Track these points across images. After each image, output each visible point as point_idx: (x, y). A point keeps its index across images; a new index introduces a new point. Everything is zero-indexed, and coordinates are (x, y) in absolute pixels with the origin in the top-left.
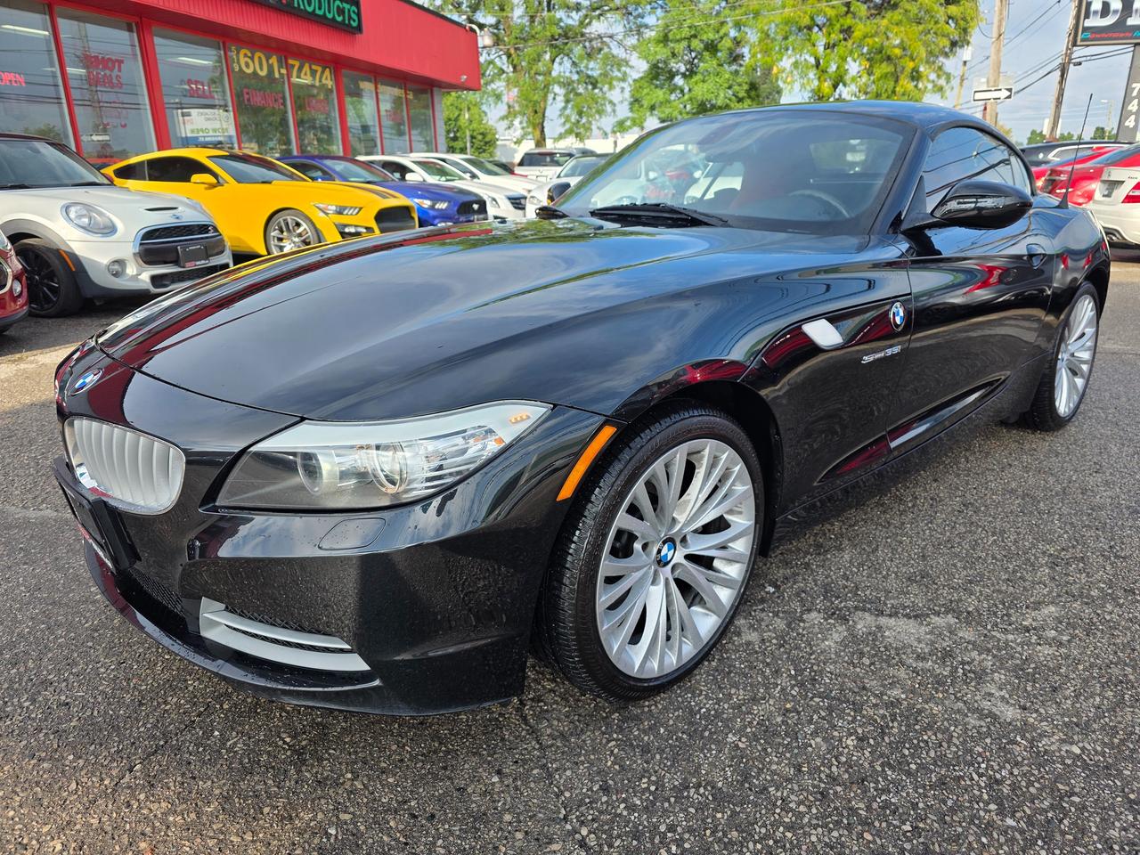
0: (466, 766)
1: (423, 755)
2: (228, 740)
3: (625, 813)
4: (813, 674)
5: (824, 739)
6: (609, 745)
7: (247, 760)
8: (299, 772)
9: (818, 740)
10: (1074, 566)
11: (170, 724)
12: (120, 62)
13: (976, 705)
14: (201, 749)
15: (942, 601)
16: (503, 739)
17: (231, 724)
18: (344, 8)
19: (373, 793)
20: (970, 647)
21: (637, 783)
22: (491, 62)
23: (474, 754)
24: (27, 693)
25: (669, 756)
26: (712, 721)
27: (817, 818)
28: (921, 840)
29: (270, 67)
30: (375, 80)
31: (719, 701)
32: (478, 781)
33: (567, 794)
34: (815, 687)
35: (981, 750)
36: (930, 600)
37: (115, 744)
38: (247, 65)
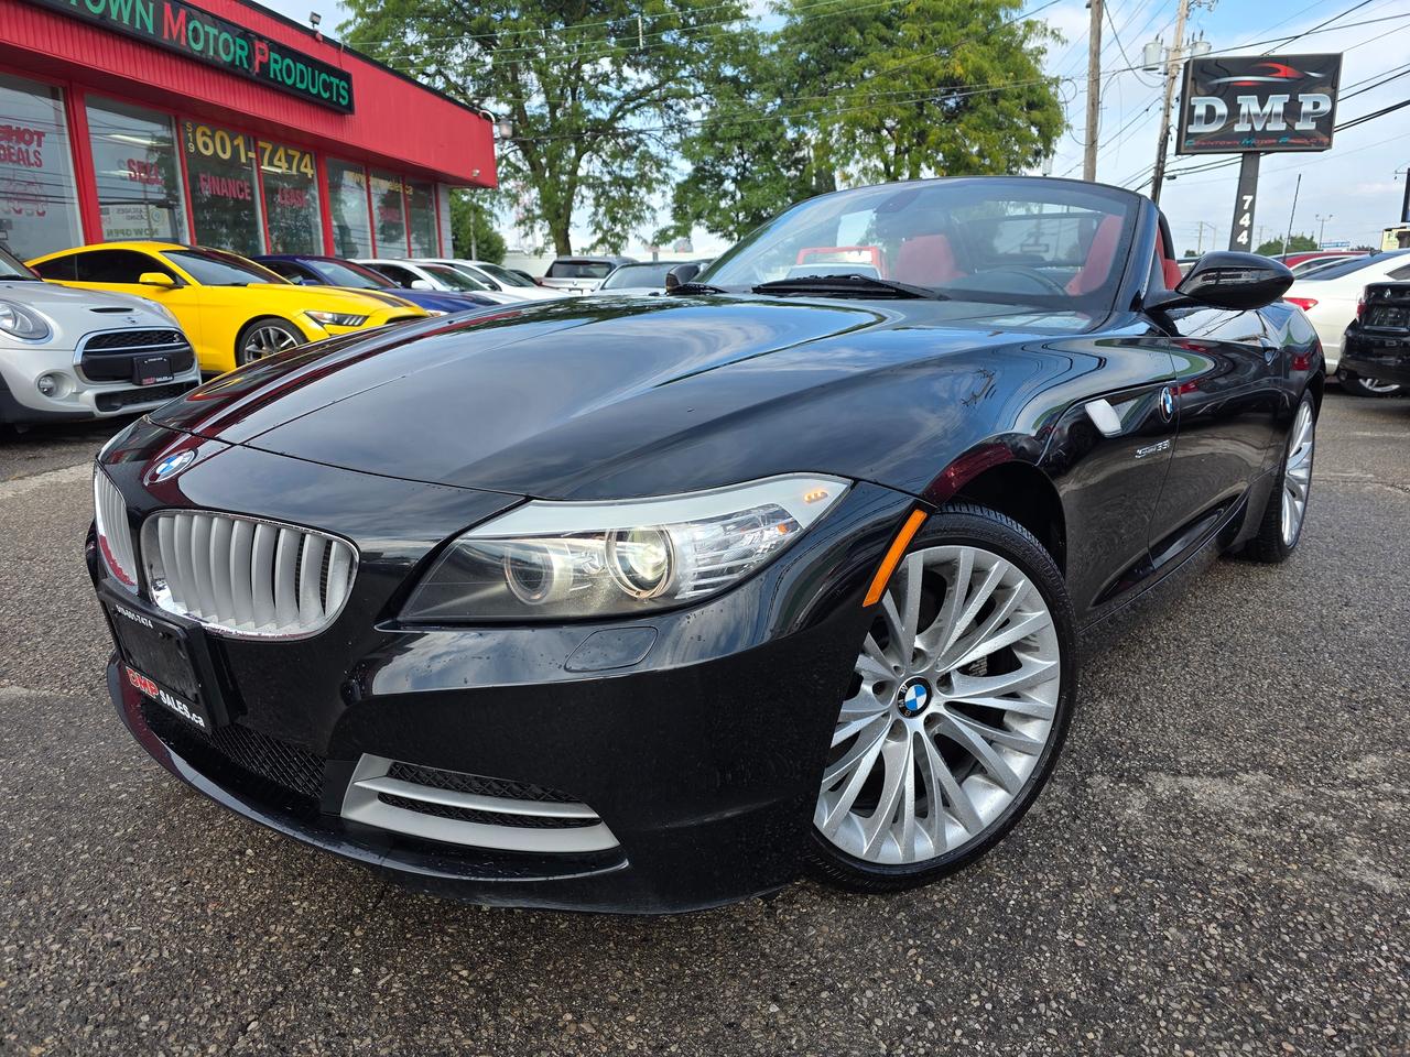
0: (728, 994)
1: (663, 982)
2: (377, 979)
3: (965, 1042)
4: (1129, 849)
5: (1179, 928)
6: (909, 954)
7: (414, 1005)
8: (495, 1016)
9: (1173, 930)
10: (1374, 709)
11: (284, 963)
12: (40, 135)
13: (1340, 875)
14: (341, 994)
15: (1242, 755)
16: (763, 955)
17: (374, 959)
18: (331, 83)
19: (611, 1038)
20: (1302, 807)
21: (966, 1002)
22: (505, 157)
23: (734, 976)
24: (52, 932)
25: (992, 964)
26: (1029, 915)
27: (1215, 1029)
28: (1354, 1045)
29: (235, 150)
30: (366, 170)
31: (1026, 891)
32: (751, 1012)
33: (879, 1022)
34: (1139, 866)
35: (1373, 930)
36: (1228, 755)
37: (209, 995)
38: (206, 146)
